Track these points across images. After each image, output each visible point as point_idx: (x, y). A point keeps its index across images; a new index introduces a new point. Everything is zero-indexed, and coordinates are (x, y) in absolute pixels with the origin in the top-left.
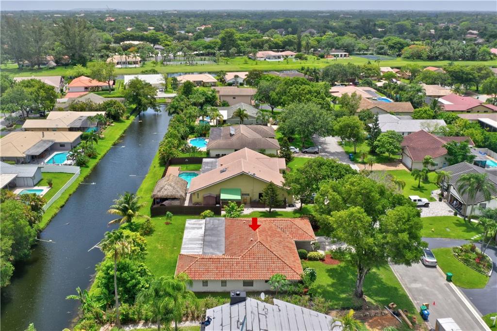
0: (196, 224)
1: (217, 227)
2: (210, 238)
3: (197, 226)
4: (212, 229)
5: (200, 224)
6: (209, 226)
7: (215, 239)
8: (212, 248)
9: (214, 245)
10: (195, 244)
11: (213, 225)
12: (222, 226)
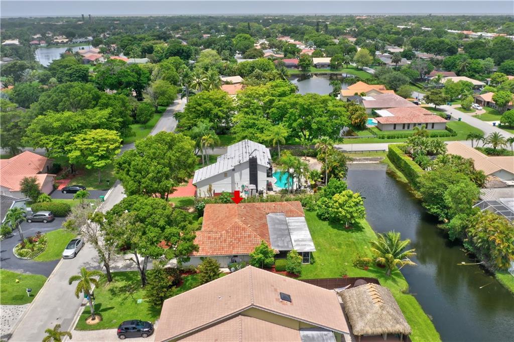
0: (302, 245)
1: (277, 238)
2: (282, 227)
3: (301, 243)
4: (283, 235)
5: (297, 245)
6: (287, 239)
7: (276, 226)
8: (278, 219)
9: (277, 221)
10: (295, 226)
11: (284, 240)
12: (273, 239)
